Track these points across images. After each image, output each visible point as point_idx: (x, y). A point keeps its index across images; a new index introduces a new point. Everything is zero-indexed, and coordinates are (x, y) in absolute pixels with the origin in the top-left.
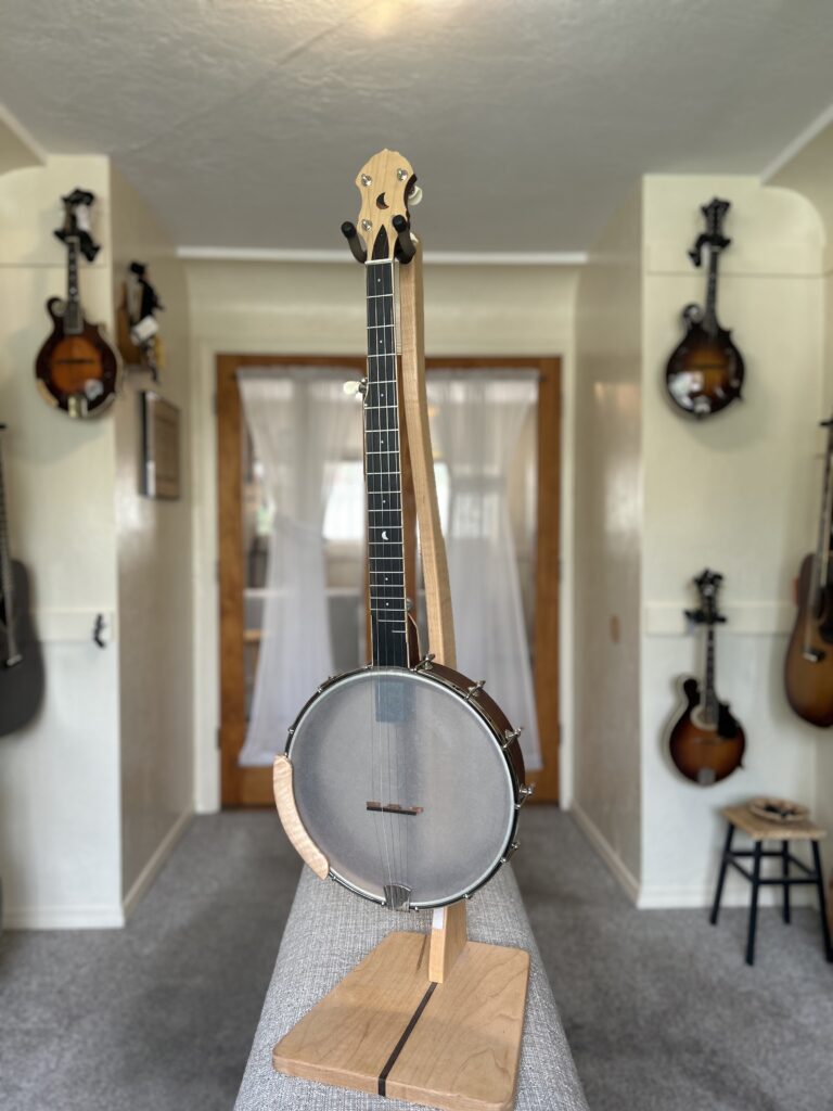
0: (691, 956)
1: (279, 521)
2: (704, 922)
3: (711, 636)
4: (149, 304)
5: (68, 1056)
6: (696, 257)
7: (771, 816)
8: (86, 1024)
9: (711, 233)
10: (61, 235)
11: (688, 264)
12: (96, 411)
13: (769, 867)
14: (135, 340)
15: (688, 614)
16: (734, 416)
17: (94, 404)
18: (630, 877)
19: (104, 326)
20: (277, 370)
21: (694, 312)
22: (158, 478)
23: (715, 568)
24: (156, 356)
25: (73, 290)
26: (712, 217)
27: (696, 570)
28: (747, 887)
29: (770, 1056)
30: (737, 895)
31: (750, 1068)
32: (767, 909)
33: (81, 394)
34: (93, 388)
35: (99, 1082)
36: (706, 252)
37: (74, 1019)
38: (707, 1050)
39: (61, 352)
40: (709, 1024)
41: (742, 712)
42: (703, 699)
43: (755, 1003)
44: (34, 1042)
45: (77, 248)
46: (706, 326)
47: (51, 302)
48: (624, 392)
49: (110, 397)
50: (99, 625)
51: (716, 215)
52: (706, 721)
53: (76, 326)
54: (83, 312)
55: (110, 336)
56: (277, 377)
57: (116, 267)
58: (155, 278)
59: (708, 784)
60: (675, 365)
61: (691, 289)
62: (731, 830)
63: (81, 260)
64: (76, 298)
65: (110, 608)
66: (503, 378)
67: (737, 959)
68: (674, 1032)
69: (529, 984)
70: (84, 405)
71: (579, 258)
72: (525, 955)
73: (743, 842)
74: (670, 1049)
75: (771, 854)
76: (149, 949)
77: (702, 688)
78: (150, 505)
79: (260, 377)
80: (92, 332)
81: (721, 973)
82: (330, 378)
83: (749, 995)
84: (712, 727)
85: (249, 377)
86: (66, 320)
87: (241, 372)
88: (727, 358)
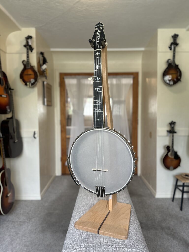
0: (168, 208)
1: (74, 111)
2: (171, 201)
3: (173, 136)
4: (45, 61)
5: (29, 227)
6: (170, 48)
7: (187, 177)
8: (33, 220)
9: (174, 42)
10: (25, 46)
11: (168, 50)
12: (33, 86)
13: (186, 189)
14: (41, 70)
15: (168, 131)
16: (179, 85)
17: (33, 84)
18: (153, 191)
19: (34, 66)
20: (73, 76)
21: (170, 61)
22: (47, 101)
23: (174, 120)
24: (46, 73)
25: (28, 58)
26: (174, 39)
27: (170, 121)
28: (181, 193)
29: (186, 230)
30: (178, 195)
31: (181, 233)
32: (185, 198)
33: (30, 82)
34: (33, 81)
35: (36, 232)
36: (173, 47)
37: (30, 219)
38: (171, 229)
39: (25, 73)
40: (172, 223)
41: (180, 153)
42: (171, 150)
43: (182, 219)
44: (22, 224)
45: (29, 49)
46: (173, 64)
47: (23, 61)
48: (153, 80)
49: (36, 83)
50: (35, 134)
51: (175, 38)
52: (172, 156)
53: (29, 67)
54: (30, 63)
55: (36, 69)
56: (73, 78)
57: (37, 53)
58: (46, 56)
59: (172, 170)
60: (165, 73)
61: (169, 55)
62: (177, 180)
63: (30, 52)
64: (29, 60)
65: (37, 130)
66: (125, 77)
67: (178, 209)
68: (164, 225)
69: (131, 211)
70: (31, 85)
71: (143, 49)
72: (130, 205)
73: (180, 183)
74: (163, 229)
75: (186, 186)
76: (46, 204)
77: (171, 148)
78: (45, 107)
79: (70, 78)
80: (32, 68)
81: (175, 212)
82: (85, 78)
83: (181, 217)
84: (173, 157)
85: (67, 78)
86: (26, 65)
87: (65, 77)
88: (177, 72)
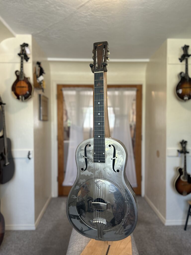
3: (185, 157)
4: (42, 72)
6: (181, 60)
10: (19, 55)
14: (38, 81)
15: (178, 151)
19: (29, 78)
20: (72, 88)
21: (182, 74)
22: (43, 116)
24: (43, 85)
25: (22, 69)
39: (18, 85)
42: (184, 173)
45: (23, 58)
46: (186, 77)
47: (16, 72)
49: (30, 96)
50: (29, 154)
51: (186, 49)
52: (184, 179)
53: (22, 78)
54: (24, 74)
56: (72, 90)
57: (33, 63)
59: (185, 195)
62: (190, 206)
63: (24, 61)
64: (22, 71)
65: (32, 150)
66: (128, 90)
70: (23, 98)
71: (147, 60)
76: (42, 236)
79: (68, 90)
80: (26, 80)
82: (85, 90)
84: (186, 181)
85: (65, 90)
86: (20, 76)
87: (63, 89)
